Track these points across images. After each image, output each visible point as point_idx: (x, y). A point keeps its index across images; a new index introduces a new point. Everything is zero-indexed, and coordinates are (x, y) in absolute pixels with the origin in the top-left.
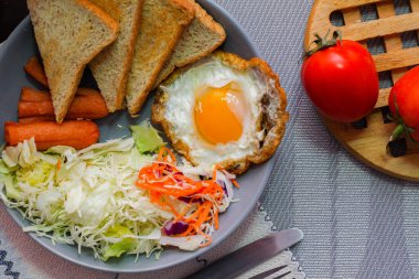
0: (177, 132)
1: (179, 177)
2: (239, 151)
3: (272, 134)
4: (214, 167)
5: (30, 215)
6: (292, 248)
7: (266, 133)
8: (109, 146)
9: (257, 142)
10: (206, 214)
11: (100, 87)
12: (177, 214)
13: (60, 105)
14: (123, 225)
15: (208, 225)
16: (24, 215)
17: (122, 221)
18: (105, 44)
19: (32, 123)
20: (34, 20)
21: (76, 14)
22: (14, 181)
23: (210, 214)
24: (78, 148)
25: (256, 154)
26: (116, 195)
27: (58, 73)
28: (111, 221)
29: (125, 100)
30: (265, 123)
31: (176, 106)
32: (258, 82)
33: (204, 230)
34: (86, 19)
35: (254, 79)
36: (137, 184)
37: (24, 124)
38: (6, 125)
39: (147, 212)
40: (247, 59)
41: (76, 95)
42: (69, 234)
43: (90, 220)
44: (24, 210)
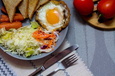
0: (42, 22)
1: (43, 33)
2: (59, 25)
3: (67, 20)
4: (53, 30)
5: (6, 47)
6: (76, 49)
7: (65, 20)
8: (25, 28)
9: (63, 22)
10: (52, 42)
11: (21, 12)
12: (44, 43)
13: (11, 18)
14: (30, 47)
15: (52, 45)
16: (4, 47)
22: (1, 39)
23: (53, 43)
24: (16, 29)
25: (63, 26)
26: (27, 40)
27: (9, 10)
28: (27, 47)
29: (28, 15)
30: (65, 17)
31: (42, 15)
32: (62, 7)
33: (52, 47)
35: (61, 6)
36: (33, 37)
37: (2, 24)
39: (36, 43)
40: (59, 1)
41: (15, 15)
42: (16, 51)
43: (21, 47)
44: (4, 46)
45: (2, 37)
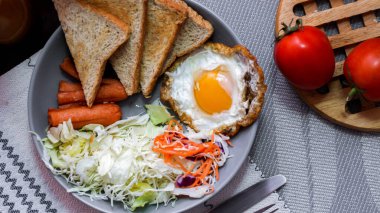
0: (181, 106)
1: (185, 141)
2: (231, 117)
3: (255, 102)
4: (211, 132)
5: (72, 179)
6: (278, 190)
7: (250, 102)
8: (130, 122)
9: (244, 110)
10: (208, 168)
11: (119, 76)
12: (185, 170)
13: (89, 93)
14: (145, 182)
15: (210, 177)
16: (67, 180)
17: (143, 179)
18: (120, 43)
19: (69, 108)
20: (65, 29)
22: (58, 154)
23: (211, 169)
24: (105, 125)
25: (243, 119)
26: (137, 159)
27: (85, 68)
28: (135, 180)
29: (140, 86)
30: (248, 94)
31: (179, 87)
32: (241, 64)
33: (208, 182)
34: (104, 24)
35: (238, 61)
36: (153, 149)
37: (61, 110)
38: (49, 111)
39: (162, 171)
40: (231, 46)
41: (101, 85)
42: (103, 192)
43: (118, 180)
44: (67, 175)
45: (61, 148)
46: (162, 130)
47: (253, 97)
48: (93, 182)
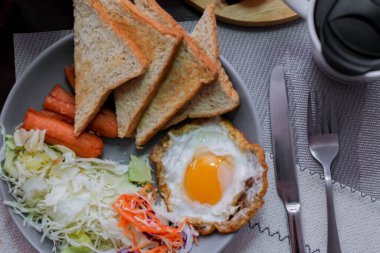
0: (167, 176)
1: (151, 215)
2: (211, 215)
3: (243, 213)
5: (15, 192)
7: (239, 209)
9: (228, 214)
12: (136, 244)
14: (88, 234)
16: (10, 190)
17: (87, 230)
18: (132, 75)
20: (76, 40)
21: (114, 44)
22: (15, 159)
24: (78, 155)
25: (222, 224)
26: (92, 207)
27: (85, 91)
28: (79, 226)
30: (241, 200)
31: (175, 155)
32: (250, 165)
34: (121, 49)
35: (249, 161)
36: (113, 205)
38: (30, 111)
39: (112, 232)
40: (250, 142)
42: (40, 221)
43: (61, 218)
44: (13, 185)
45: (21, 153)
46: (134, 190)
47: (244, 206)
48: (35, 206)
